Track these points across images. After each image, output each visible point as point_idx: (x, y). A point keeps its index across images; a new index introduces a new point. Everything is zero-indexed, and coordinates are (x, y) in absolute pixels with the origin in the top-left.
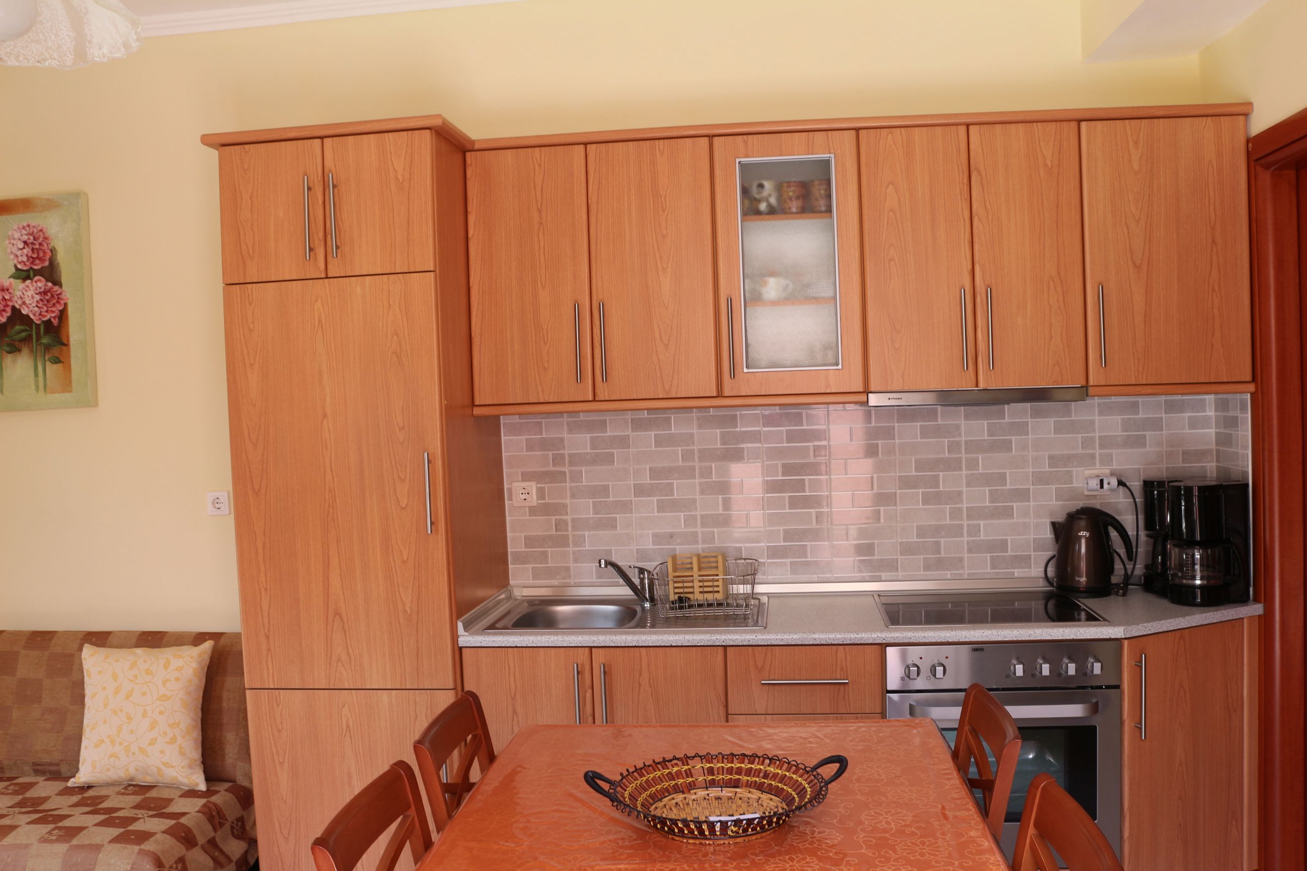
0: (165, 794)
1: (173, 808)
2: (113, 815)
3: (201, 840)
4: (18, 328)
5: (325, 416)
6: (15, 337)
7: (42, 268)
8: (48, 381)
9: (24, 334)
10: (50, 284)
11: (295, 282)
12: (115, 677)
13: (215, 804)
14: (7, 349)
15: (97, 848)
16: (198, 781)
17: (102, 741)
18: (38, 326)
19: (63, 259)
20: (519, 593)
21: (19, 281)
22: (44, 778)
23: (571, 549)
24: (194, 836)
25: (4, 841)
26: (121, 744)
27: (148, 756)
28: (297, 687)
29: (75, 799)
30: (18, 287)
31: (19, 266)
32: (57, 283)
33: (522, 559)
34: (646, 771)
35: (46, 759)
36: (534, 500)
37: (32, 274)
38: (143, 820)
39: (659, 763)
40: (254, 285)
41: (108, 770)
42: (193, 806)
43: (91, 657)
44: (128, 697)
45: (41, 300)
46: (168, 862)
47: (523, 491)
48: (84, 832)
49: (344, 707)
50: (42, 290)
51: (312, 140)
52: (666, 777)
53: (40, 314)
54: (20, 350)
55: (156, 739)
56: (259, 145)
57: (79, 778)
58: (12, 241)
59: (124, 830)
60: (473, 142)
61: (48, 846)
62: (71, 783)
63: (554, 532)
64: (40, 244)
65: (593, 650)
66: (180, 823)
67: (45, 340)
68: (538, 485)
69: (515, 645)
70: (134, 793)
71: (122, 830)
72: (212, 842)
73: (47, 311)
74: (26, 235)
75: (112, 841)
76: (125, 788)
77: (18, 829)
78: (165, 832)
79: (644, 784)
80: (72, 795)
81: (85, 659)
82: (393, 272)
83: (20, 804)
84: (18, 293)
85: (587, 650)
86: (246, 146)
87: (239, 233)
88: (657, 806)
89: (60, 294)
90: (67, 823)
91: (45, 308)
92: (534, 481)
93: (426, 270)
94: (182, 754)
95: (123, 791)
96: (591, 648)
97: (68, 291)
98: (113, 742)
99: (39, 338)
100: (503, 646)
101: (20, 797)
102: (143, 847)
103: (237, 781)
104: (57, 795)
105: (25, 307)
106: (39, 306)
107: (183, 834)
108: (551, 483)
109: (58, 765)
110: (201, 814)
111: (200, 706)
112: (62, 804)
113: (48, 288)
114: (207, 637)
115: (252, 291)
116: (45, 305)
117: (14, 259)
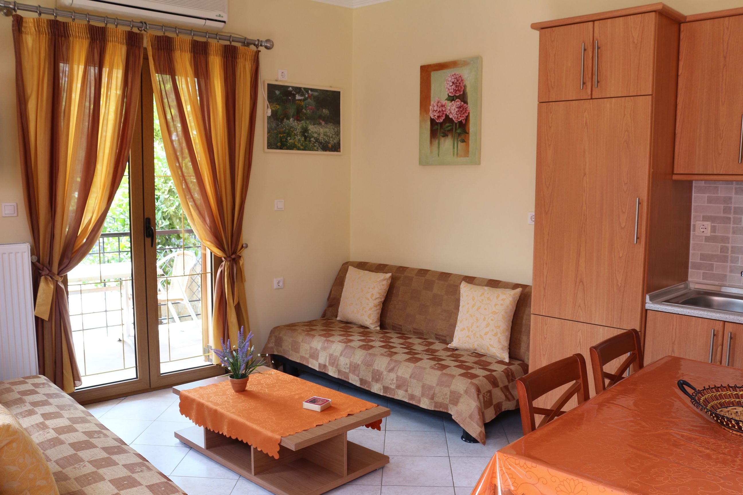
0: (489, 360)
1: (491, 367)
2: (463, 364)
3: (501, 385)
4: (447, 124)
5: (585, 174)
6: (446, 129)
7: (460, 95)
8: (459, 151)
9: (449, 128)
10: (462, 103)
11: (574, 101)
12: (473, 299)
13: (511, 370)
14: (442, 135)
15: (453, 376)
16: (505, 357)
17: (464, 329)
18: (456, 124)
19: (469, 90)
20: (693, 286)
21: (449, 102)
22: (438, 341)
23: (729, 264)
24: (498, 382)
25: (416, 364)
26: (472, 331)
27: (483, 340)
28: (556, 317)
29: (449, 353)
30: (449, 104)
31: (450, 94)
32: (466, 102)
33: (697, 267)
34: (721, 389)
35: (441, 333)
36: (708, 233)
37: (455, 98)
38: (475, 369)
39: (731, 387)
40: (553, 103)
41: (465, 343)
42: (501, 368)
43: (465, 289)
44: (478, 309)
45: (458, 111)
46: (483, 391)
47: (703, 227)
48: (449, 368)
49: (579, 331)
50: (459, 106)
51: (588, 23)
52: (734, 396)
53: (457, 118)
54: (447, 136)
55: (488, 332)
56: (560, 27)
57: (453, 344)
58: (447, 82)
59: (466, 371)
60: (685, 17)
61: (433, 370)
62: (449, 346)
63: (719, 253)
64: (460, 83)
65: (726, 323)
66: (492, 374)
67: (459, 131)
68: (713, 224)
69: (678, 313)
70: (475, 356)
71: (465, 371)
72: (506, 387)
73: (460, 116)
74: (454, 79)
75: (460, 375)
76: (472, 353)
77: (423, 360)
78: (484, 377)
79: (718, 396)
80: (448, 351)
81: (462, 288)
82: (628, 95)
83: (427, 351)
84: (449, 108)
85: (722, 323)
86: (554, 28)
87: (548, 76)
88: (723, 410)
89: (467, 108)
90: (443, 363)
91: (460, 115)
92: (710, 221)
93: (647, 94)
94: (499, 342)
95: (470, 354)
96: (725, 322)
97: (470, 106)
98: (469, 330)
99: (456, 130)
100: (671, 312)
101: (427, 348)
102: (472, 381)
103: (525, 362)
104: (442, 350)
105: (451, 114)
106: (457, 114)
107: (492, 380)
108: (720, 224)
109: (445, 337)
110: (503, 373)
111: (511, 320)
112: (442, 354)
113: (461, 105)
114: (520, 286)
115: (552, 106)
116: (460, 113)
117: (448, 91)
